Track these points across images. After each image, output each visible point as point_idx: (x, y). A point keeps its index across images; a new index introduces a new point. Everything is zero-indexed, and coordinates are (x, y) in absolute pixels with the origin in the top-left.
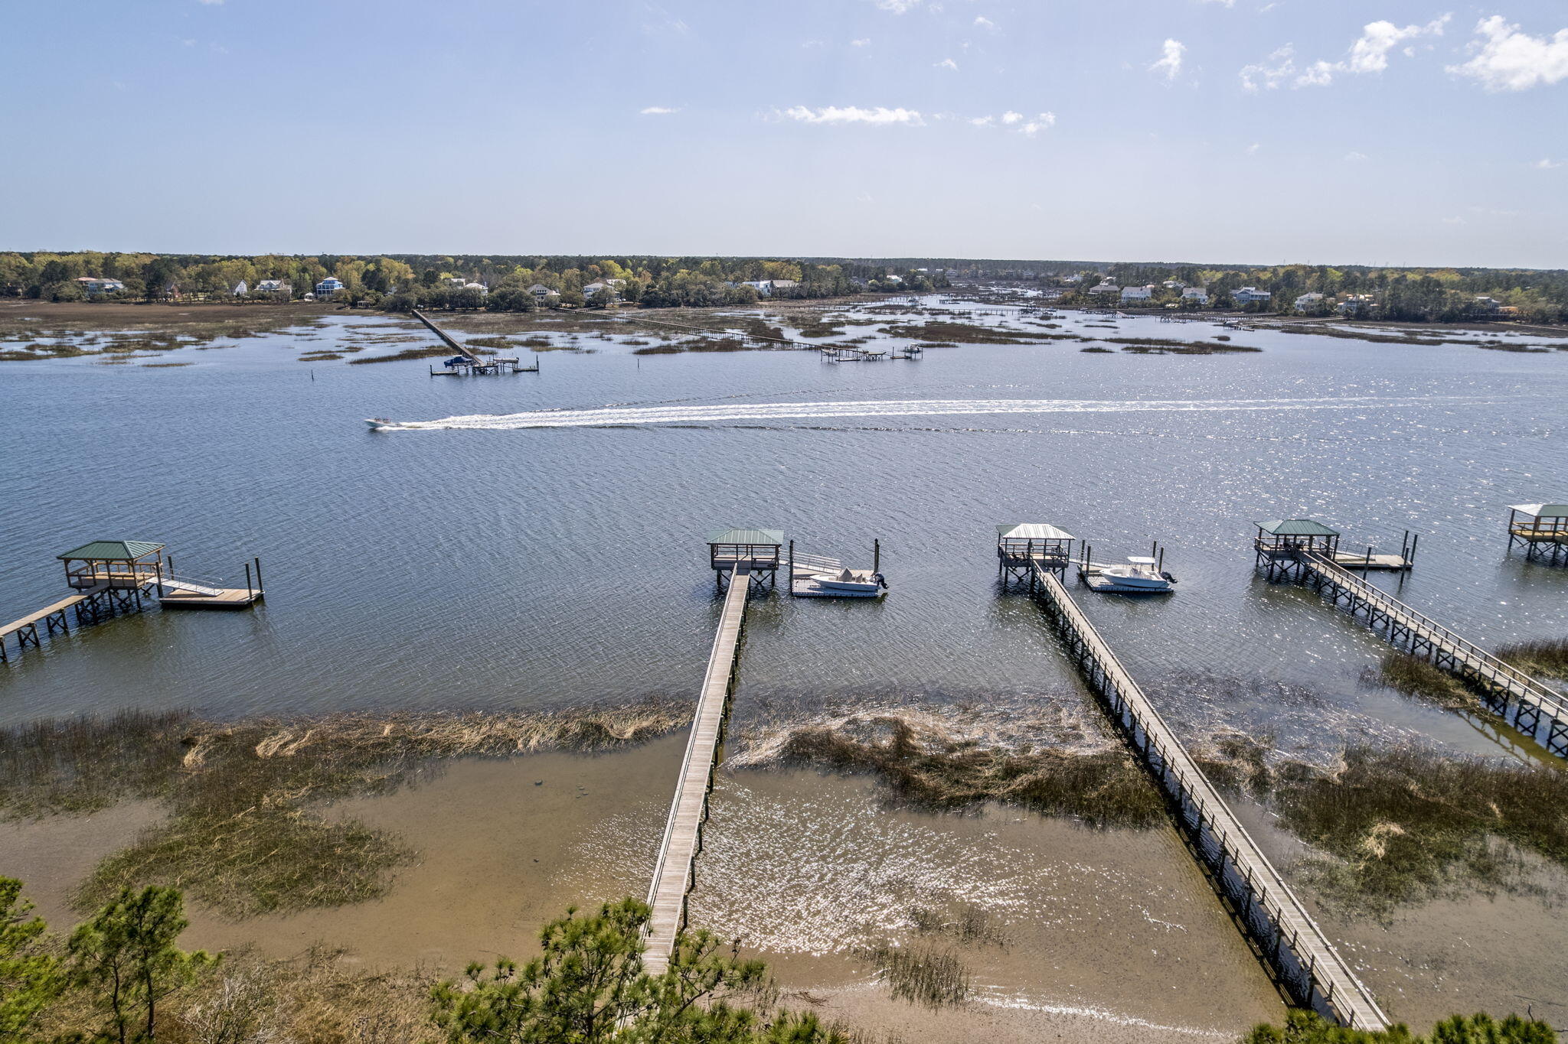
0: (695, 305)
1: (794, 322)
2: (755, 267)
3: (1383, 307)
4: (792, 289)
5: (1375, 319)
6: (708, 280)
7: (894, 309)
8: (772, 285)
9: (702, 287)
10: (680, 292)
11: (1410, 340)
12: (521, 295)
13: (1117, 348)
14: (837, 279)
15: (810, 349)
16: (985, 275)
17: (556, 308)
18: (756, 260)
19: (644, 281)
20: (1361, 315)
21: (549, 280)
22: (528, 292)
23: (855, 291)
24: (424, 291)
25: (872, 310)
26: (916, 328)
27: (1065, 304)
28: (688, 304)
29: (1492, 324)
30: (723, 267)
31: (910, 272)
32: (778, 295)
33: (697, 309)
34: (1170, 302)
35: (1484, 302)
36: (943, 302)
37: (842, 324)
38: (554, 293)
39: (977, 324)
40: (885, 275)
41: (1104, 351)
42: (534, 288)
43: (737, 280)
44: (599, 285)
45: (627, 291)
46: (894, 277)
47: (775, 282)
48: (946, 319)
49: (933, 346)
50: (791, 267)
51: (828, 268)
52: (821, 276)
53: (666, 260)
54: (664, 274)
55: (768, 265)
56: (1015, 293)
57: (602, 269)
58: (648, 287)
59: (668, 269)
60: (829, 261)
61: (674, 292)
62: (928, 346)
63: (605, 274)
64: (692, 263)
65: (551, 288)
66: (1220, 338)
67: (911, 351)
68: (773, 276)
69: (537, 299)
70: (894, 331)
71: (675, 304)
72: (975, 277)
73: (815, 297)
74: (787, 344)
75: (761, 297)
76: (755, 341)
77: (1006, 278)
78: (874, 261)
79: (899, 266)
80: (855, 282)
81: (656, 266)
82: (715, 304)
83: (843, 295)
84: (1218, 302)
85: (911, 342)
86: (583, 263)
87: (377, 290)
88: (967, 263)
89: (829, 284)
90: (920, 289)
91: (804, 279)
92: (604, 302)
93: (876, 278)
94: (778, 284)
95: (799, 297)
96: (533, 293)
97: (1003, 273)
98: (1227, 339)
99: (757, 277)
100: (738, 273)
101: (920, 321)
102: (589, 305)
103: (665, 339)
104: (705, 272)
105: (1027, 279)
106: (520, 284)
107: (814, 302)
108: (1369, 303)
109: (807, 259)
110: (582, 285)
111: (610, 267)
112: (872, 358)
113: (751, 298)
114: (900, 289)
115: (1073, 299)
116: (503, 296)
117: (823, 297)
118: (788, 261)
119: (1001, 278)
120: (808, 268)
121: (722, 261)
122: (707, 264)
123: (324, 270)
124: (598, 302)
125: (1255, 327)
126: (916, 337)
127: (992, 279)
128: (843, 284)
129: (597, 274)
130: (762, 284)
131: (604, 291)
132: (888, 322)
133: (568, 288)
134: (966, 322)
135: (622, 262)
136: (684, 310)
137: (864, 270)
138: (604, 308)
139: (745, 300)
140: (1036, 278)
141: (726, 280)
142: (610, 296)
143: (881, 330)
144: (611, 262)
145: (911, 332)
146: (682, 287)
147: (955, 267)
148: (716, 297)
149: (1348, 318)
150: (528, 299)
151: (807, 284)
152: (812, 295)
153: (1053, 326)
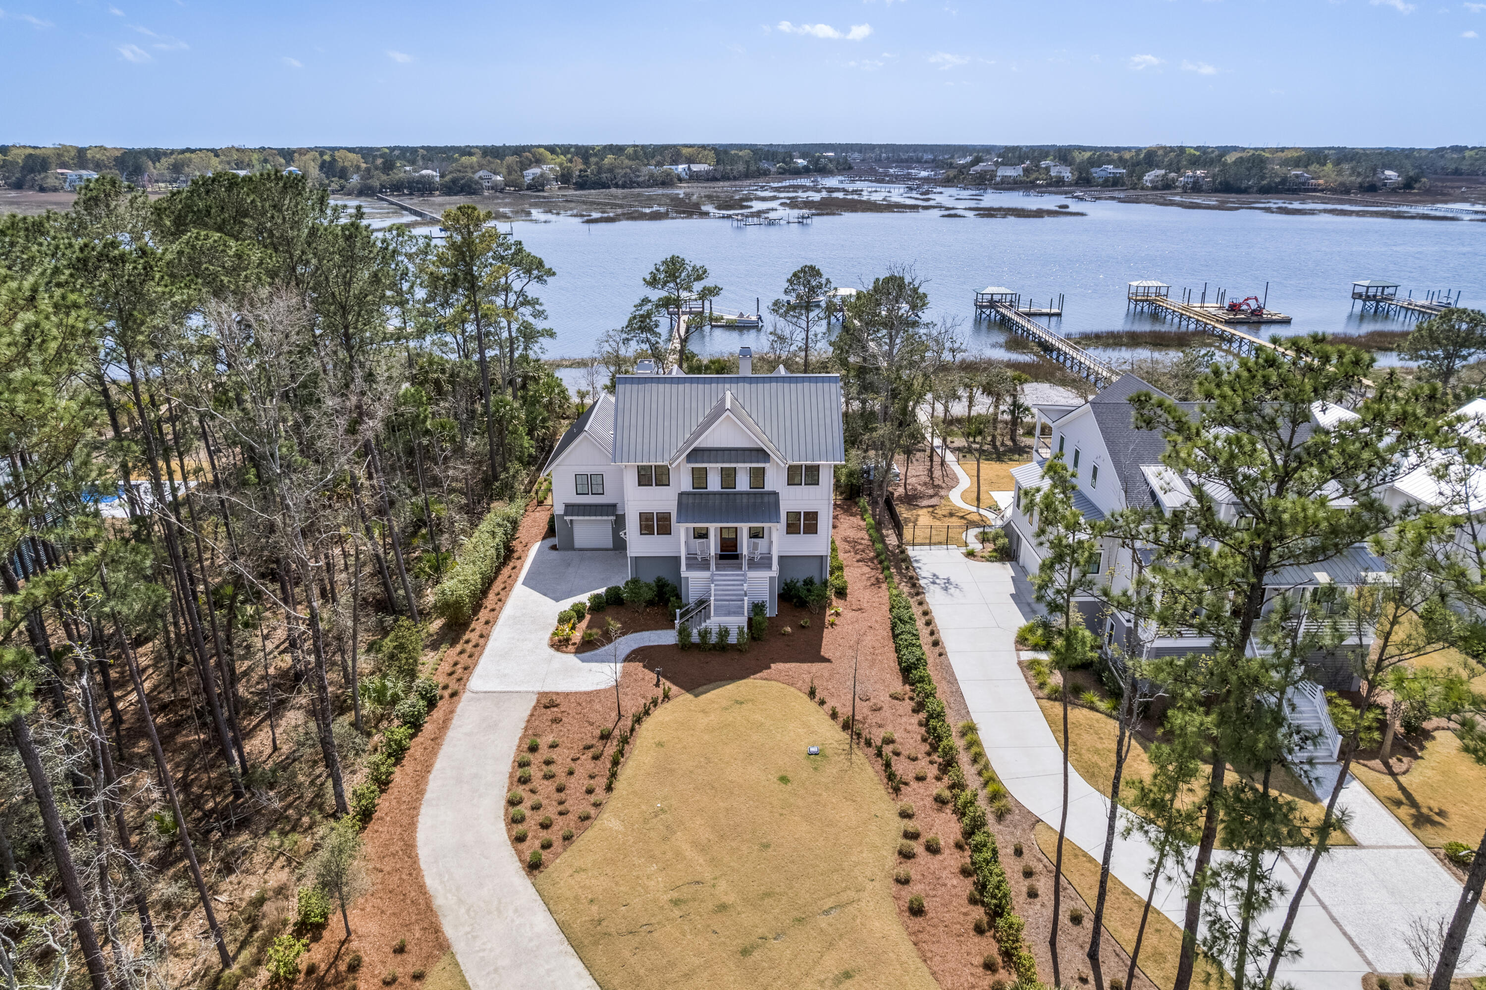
0: (624, 186)
1: (710, 198)
2: (674, 153)
3: (1214, 182)
4: (707, 172)
5: (1207, 192)
6: (633, 164)
7: (796, 188)
8: (689, 168)
9: (628, 170)
10: (609, 175)
11: (1220, 207)
12: (471, 180)
13: (971, 214)
14: (747, 163)
15: (723, 217)
16: (888, 158)
17: (502, 191)
18: (675, 146)
19: (578, 166)
20: (1196, 188)
21: (493, 166)
22: (476, 176)
23: (765, 173)
24: (384, 177)
25: (777, 189)
26: (813, 202)
27: (948, 182)
28: (617, 186)
29: (1302, 195)
30: (645, 153)
31: (813, 156)
32: (695, 177)
33: (626, 191)
34: (1038, 179)
35: (1297, 176)
36: (841, 182)
37: (751, 200)
38: (499, 178)
39: (865, 198)
40: (792, 159)
41: (960, 216)
42: (481, 173)
43: (659, 164)
44: (537, 171)
45: (563, 175)
46: (800, 161)
47: (692, 166)
48: (840, 195)
49: (822, 214)
50: (706, 152)
51: (741, 154)
52: (734, 160)
53: (593, 148)
54: (593, 160)
55: (685, 151)
56: (909, 174)
57: (534, 155)
58: (581, 171)
59: (595, 155)
60: (741, 147)
61: (604, 175)
62: (818, 215)
63: (538, 161)
64: (617, 150)
65: (496, 173)
66: (1060, 207)
67: (803, 217)
68: (690, 161)
69: (485, 184)
70: (793, 204)
71: (605, 186)
72: (878, 160)
73: (729, 179)
74: (706, 214)
75: (680, 180)
76: (677, 212)
77: (907, 161)
78: (784, 146)
79: (806, 150)
80: (765, 165)
81: (584, 153)
82: (639, 185)
83: (753, 177)
84: (1079, 178)
85: (805, 212)
86: (518, 151)
87: (340, 178)
88: (872, 147)
89: (741, 167)
90: (824, 171)
91: (718, 163)
92: (543, 185)
93: (784, 162)
94: (695, 168)
95: (715, 179)
96: (480, 178)
97: (904, 156)
98: (1067, 207)
99: (675, 162)
100: (659, 158)
101: (816, 197)
102: (530, 187)
103: (603, 212)
104: (629, 157)
105: (926, 162)
106: (468, 169)
107: (727, 184)
108: (1204, 178)
109: (721, 146)
110: (522, 170)
111: (541, 154)
112: (771, 223)
113: (671, 180)
114: (805, 172)
115: (955, 177)
116: (454, 181)
117: (735, 179)
118: (704, 147)
119: (902, 161)
120: (721, 153)
121: (643, 147)
122: (630, 151)
123: (282, 161)
124: (538, 185)
125: (1099, 198)
126: (810, 209)
127: (894, 162)
128: (753, 168)
129: (531, 162)
130: (681, 168)
131: (542, 175)
132: (789, 198)
133: (509, 173)
134: (856, 197)
135: (552, 149)
136: (613, 190)
137: (773, 154)
138: (543, 190)
139: (667, 181)
140: (933, 161)
141: (648, 164)
142: (548, 180)
143: (782, 204)
144: (542, 150)
145: (808, 204)
146: (611, 170)
147: (860, 152)
148: (641, 179)
149: (1185, 190)
150: (477, 183)
151: (721, 167)
152: (725, 178)
153: (928, 200)
